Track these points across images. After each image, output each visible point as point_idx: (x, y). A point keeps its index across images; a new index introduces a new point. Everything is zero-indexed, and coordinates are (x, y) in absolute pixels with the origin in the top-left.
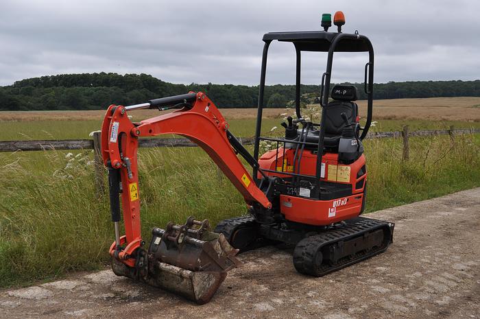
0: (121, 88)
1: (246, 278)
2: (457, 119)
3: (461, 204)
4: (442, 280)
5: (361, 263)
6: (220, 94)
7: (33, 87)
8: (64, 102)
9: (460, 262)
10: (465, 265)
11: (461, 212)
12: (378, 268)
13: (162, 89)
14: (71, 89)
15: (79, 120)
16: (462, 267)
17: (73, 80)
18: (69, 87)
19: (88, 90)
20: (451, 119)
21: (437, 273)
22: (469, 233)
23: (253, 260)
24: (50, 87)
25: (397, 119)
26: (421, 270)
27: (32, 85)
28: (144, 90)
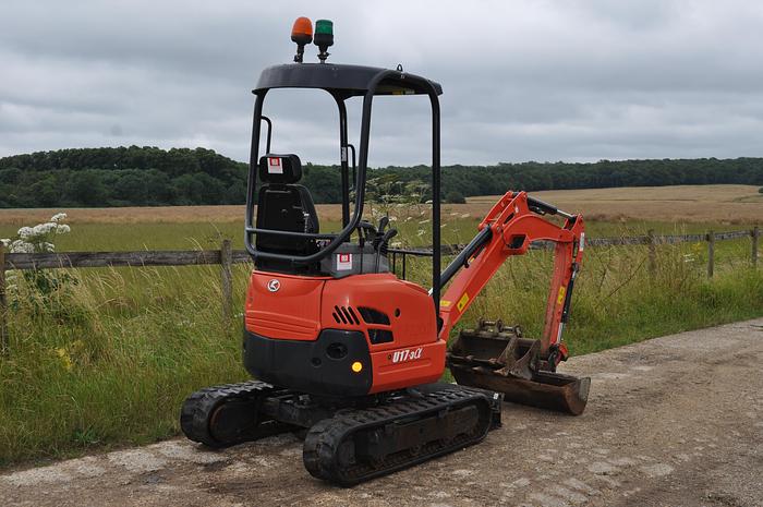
0: (163, 170)
1: (217, 491)
2: (703, 220)
3: (647, 359)
4: (560, 490)
5: (432, 464)
6: (325, 181)
7: (18, 170)
8: (69, 194)
9: (604, 460)
10: (613, 465)
11: (640, 373)
12: (457, 472)
13: (231, 173)
14: (81, 172)
15: (88, 223)
16: (605, 467)
17: (84, 158)
18: (78, 169)
19: (109, 174)
20: (693, 221)
21: (557, 480)
22: (640, 410)
23: (247, 460)
24: (47, 169)
25: (606, 221)
26: (531, 474)
27: (18, 167)
28: (201, 174)
